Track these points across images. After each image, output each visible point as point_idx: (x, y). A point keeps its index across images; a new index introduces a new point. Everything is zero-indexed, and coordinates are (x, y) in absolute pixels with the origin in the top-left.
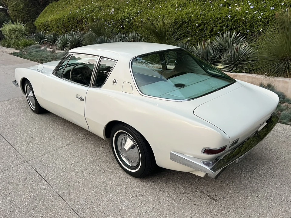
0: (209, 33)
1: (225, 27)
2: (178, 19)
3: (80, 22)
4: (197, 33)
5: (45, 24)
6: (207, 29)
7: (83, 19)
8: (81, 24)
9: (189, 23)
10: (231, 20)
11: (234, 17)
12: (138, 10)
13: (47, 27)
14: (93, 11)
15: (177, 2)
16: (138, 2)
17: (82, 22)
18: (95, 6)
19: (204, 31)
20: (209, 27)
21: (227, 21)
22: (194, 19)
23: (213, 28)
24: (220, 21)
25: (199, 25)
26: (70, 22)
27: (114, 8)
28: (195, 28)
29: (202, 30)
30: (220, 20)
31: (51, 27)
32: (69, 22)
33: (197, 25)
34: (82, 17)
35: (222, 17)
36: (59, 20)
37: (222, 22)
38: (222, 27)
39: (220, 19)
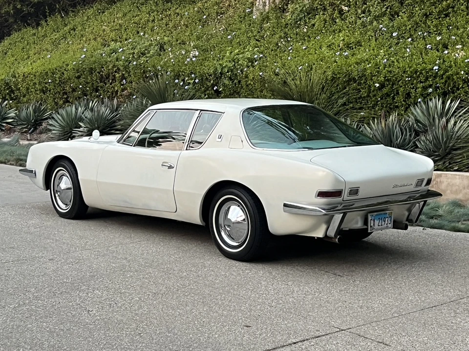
0: (403, 101)
1: (430, 90)
2: (339, 73)
3: (107, 78)
4: (378, 101)
5: (7, 84)
6: (398, 93)
7: (116, 72)
8: (111, 84)
9: (362, 82)
10: (442, 75)
11: (446, 71)
12: (254, 54)
13: (12, 91)
14: (143, 54)
15: (342, 38)
16: (256, 36)
17: (113, 80)
18: (147, 44)
19: (394, 98)
20: (402, 89)
21: (435, 77)
22: (371, 73)
23: (409, 92)
24: (422, 78)
25: (382, 86)
26: (82, 80)
27: (197, 48)
28: (375, 92)
29: (388, 95)
30: (421, 75)
31: (24, 90)
32: (79, 77)
33: (377, 85)
34: (114, 66)
35: (424, 69)
36: (50, 74)
37: (427, 79)
38: (425, 88)
39: (421, 73)
